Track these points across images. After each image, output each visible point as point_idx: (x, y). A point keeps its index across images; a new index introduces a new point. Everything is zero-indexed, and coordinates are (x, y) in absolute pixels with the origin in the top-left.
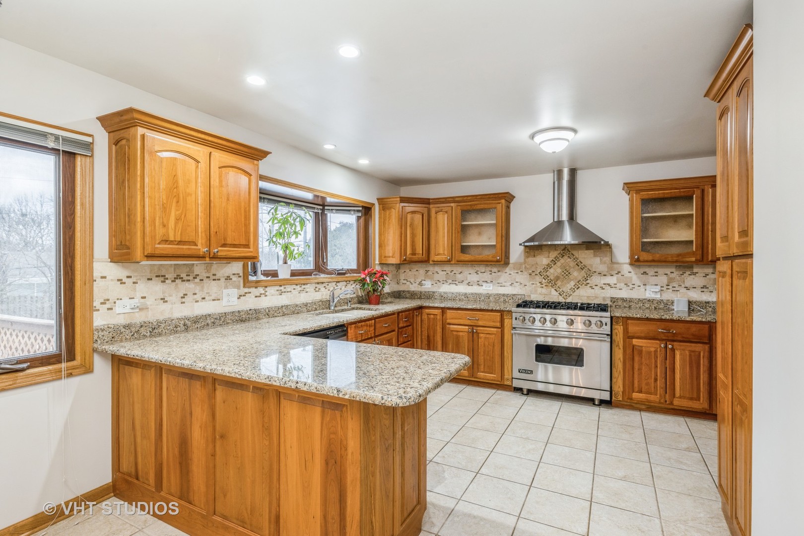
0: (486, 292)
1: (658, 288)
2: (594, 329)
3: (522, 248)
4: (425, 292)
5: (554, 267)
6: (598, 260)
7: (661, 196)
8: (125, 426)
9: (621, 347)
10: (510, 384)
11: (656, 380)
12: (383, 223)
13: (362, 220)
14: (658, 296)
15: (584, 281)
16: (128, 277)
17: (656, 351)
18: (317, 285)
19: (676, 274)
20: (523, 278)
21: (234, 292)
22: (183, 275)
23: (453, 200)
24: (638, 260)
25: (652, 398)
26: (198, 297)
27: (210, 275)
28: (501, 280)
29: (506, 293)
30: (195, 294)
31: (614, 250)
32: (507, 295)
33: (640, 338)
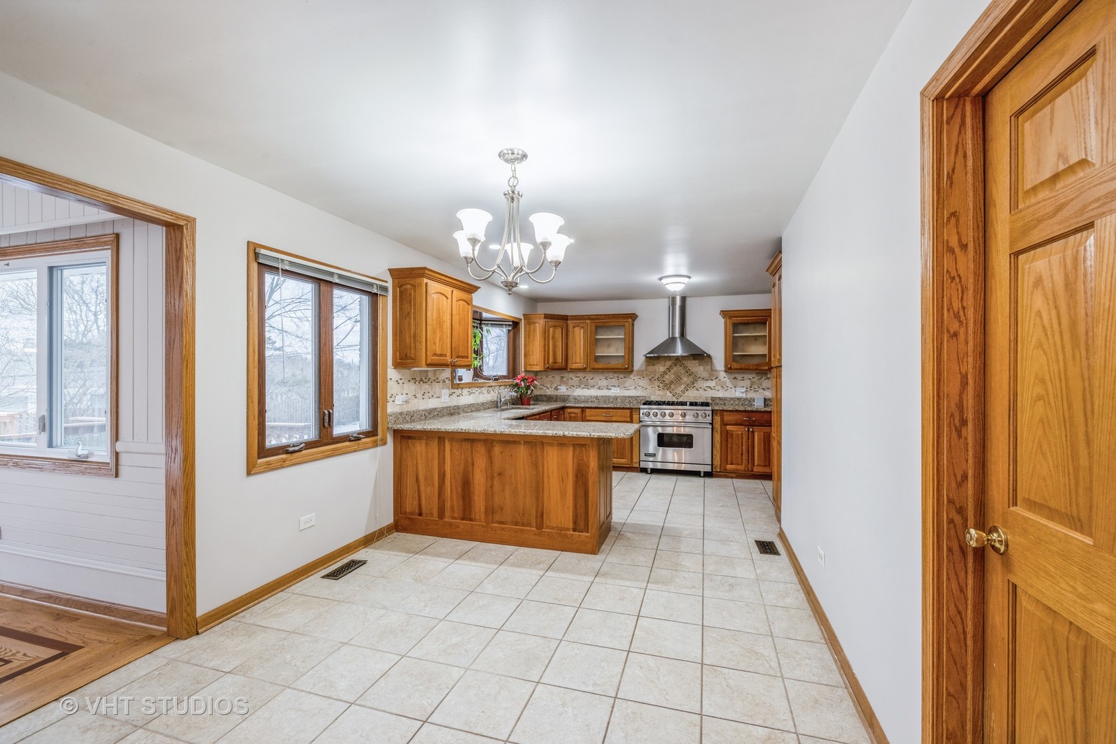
0: (614, 395)
1: (744, 390)
2: (700, 419)
3: (644, 358)
4: (561, 396)
5: (669, 373)
6: (702, 368)
7: (746, 321)
8: (409, 482)
9: (719, 432)
10: (638, 466)
11: (742, 454)
12: (528, 336)
13: (511, 333)
14: (744, 396)
15: (691, 385)
16: (401, 379)
17: (742, 434)
18: (489, 388)
19: (756, 379)
20: (643, 382)
21: (447, 392)
23: (589, 317)
24: (730, 368)
25: (740, 467)
26: (430, 395)
27: (435, 378)
28: (627, 384)
29: (631, 395)
30: (429, 392)
31: (714, 360)
32: (632, 397)
33: (730, 425)
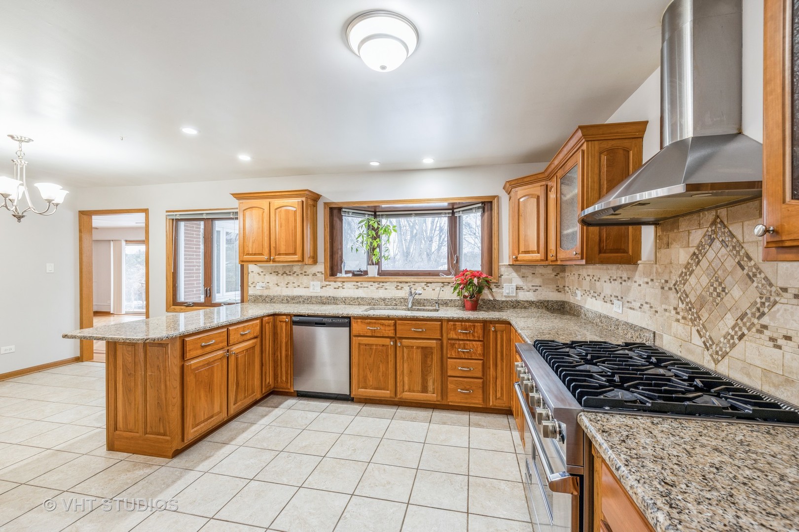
5: (697, 271)
15: (755, 319)
20: (653, 293)
21: (318, 284)
22: (287, 272)
26: (296, 285)
27: (303, 272)
30: (294, 283)
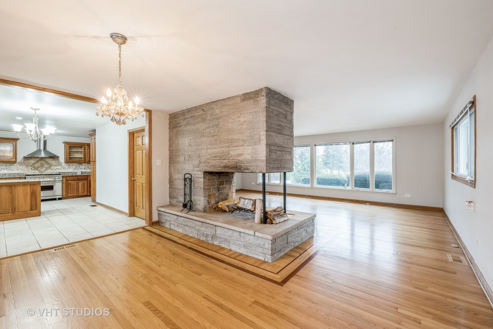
1: (73, 169)
2: (57, 180)
3: (23, 157)
5: (37, 164)
6: (54, 162)
7: (75, 146)
9: (65, 183)
11: (74, 190)
14: (73, 171)
15: (49, 168)
17: (74, 183)
19: (78, 165)
20: (22, 167)
24: (68, 162)
25: (74, 195)
28: (12, 168)
31: (60, 158)
32: (15, 174)
33: (70, 181)
